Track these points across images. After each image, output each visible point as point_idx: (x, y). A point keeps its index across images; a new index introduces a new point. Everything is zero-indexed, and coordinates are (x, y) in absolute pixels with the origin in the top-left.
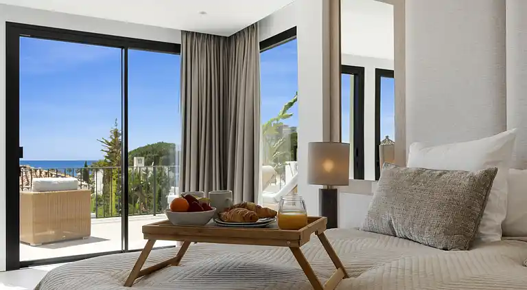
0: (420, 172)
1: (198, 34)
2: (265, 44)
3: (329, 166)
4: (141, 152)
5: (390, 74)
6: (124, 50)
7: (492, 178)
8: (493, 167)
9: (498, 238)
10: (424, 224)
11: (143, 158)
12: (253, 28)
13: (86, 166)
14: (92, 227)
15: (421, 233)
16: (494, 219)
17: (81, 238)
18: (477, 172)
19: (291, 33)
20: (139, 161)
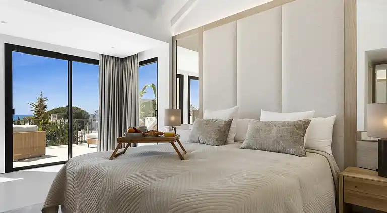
0: (208, 120)
1: (108, 56)
2: (141, 63)
3: (173, 118)
4: (55, 111)
5: (197, 78)
6: (69, 62)
7: (231, 122)
8: (231, 118)
9: (233, 142)
10: (210, 138)
11: (57, 115)
12: (136, 55)
13: (19, 119)
14: (46, 150)
15: (209, 141)
16: (232, 136)
17: (40, 157)
18: (227, 120)
19: (155, 59)
20: (55, 117)
